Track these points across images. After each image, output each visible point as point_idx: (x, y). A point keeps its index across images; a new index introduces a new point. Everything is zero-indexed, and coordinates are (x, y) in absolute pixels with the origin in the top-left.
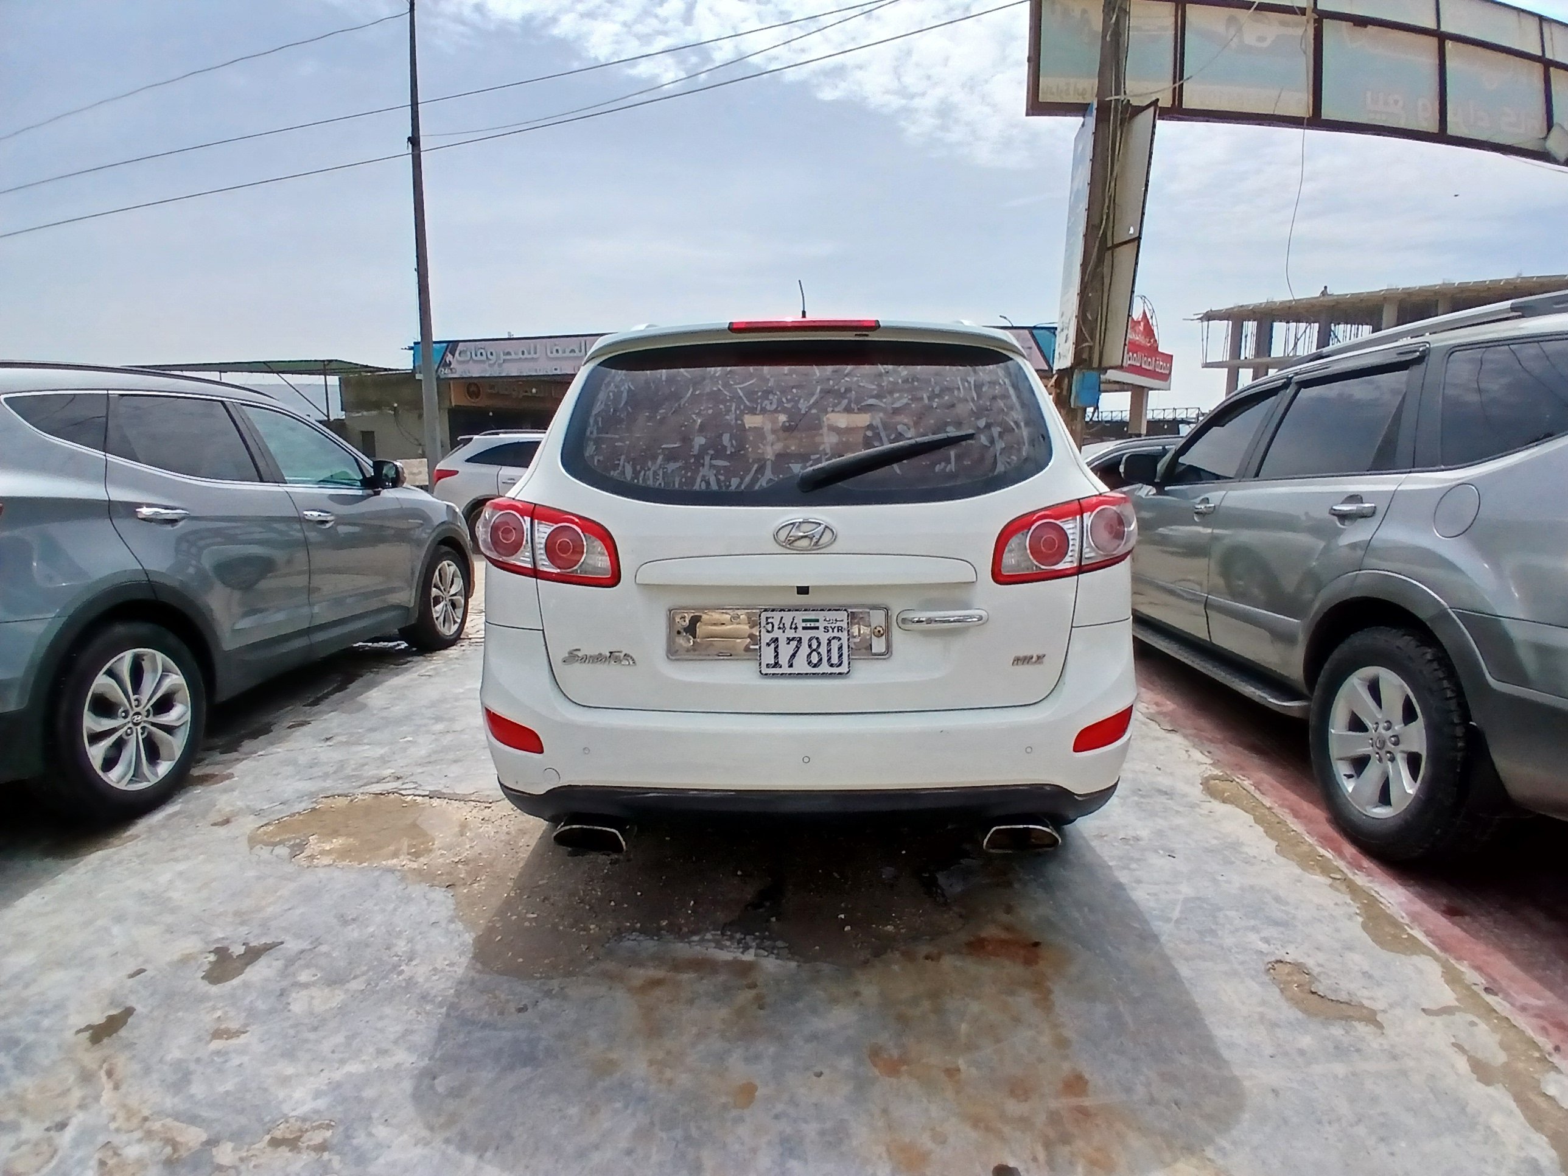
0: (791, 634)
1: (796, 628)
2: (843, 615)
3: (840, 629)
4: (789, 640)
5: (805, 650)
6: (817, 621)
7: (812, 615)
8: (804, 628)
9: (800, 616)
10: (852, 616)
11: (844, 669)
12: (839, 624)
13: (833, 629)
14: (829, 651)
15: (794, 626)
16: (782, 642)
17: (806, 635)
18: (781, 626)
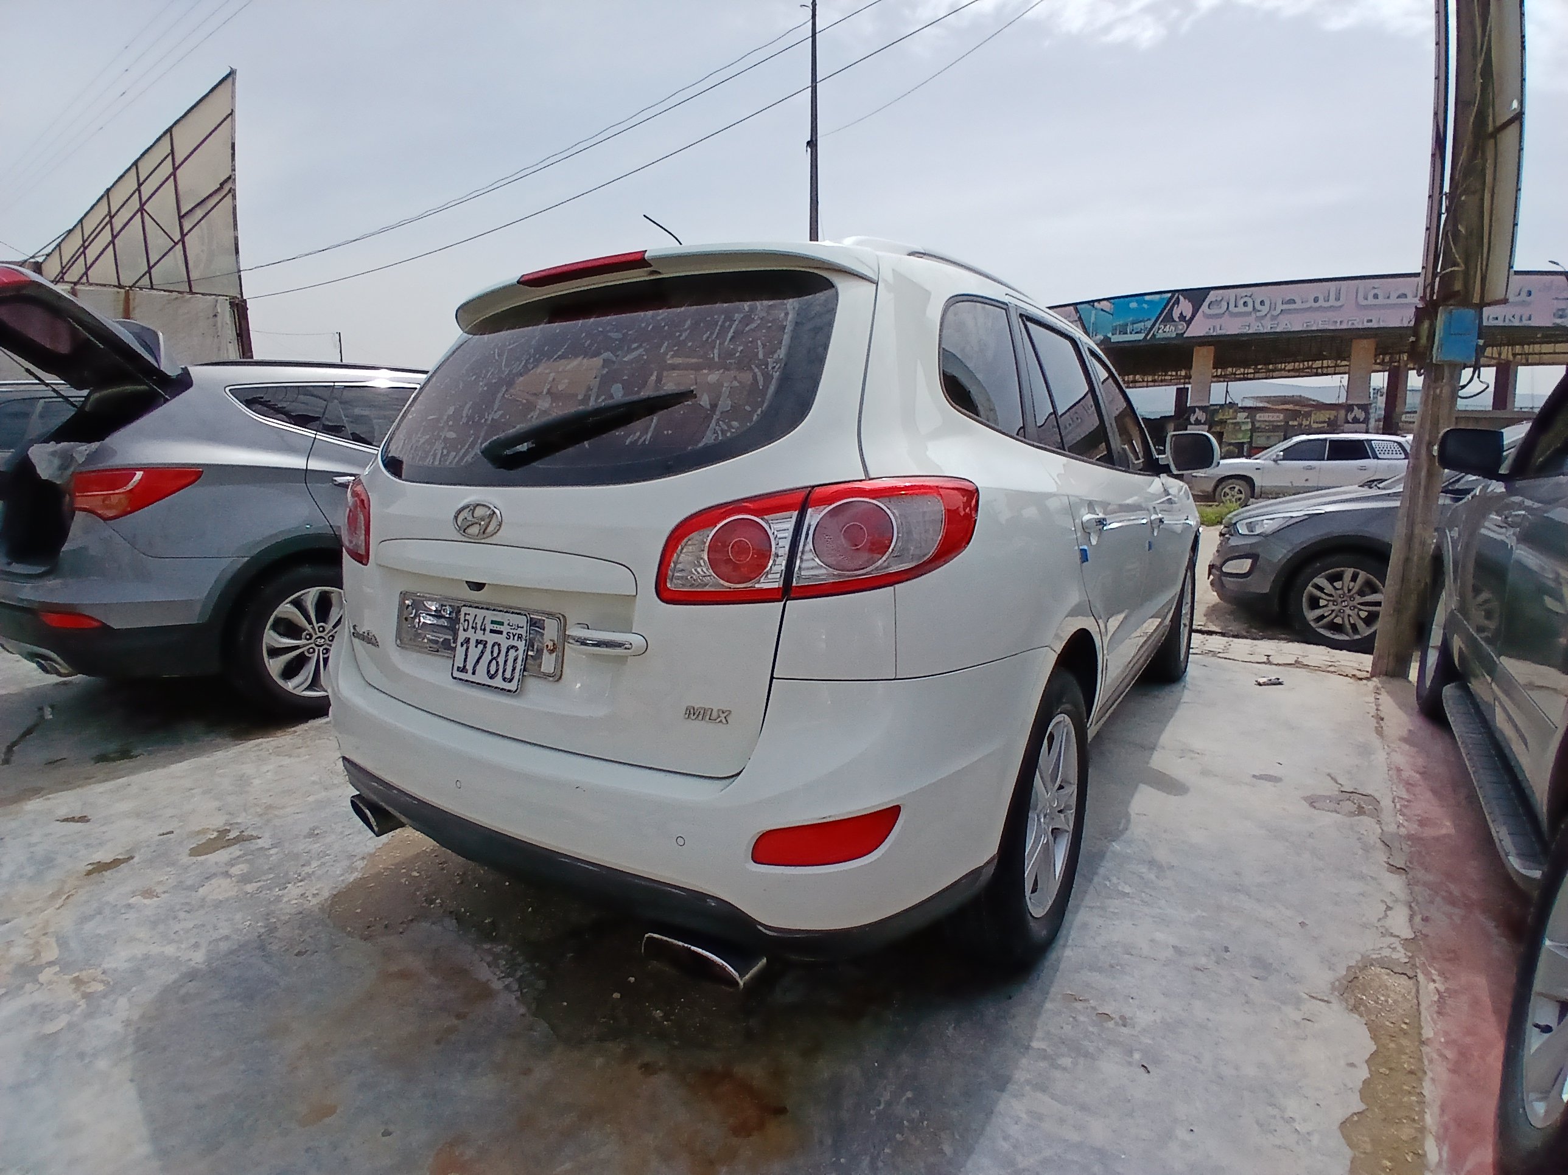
0: (480, 636)
1: (484, 630)
2: (522, 621)
3: (520, 637)
4: (478, 642)
5: (487, 656)
6: (502, 624)
7: (499, 616)
8: (492, 631)
9: (490, 616)
10: (533, 623)
11: (512, 686)
12: (519, 631)
13: (514, 636)
14: (506, 661)
15: (483, 627)
16: (473, 643)
17: (491, 638)
18: (474, 626)
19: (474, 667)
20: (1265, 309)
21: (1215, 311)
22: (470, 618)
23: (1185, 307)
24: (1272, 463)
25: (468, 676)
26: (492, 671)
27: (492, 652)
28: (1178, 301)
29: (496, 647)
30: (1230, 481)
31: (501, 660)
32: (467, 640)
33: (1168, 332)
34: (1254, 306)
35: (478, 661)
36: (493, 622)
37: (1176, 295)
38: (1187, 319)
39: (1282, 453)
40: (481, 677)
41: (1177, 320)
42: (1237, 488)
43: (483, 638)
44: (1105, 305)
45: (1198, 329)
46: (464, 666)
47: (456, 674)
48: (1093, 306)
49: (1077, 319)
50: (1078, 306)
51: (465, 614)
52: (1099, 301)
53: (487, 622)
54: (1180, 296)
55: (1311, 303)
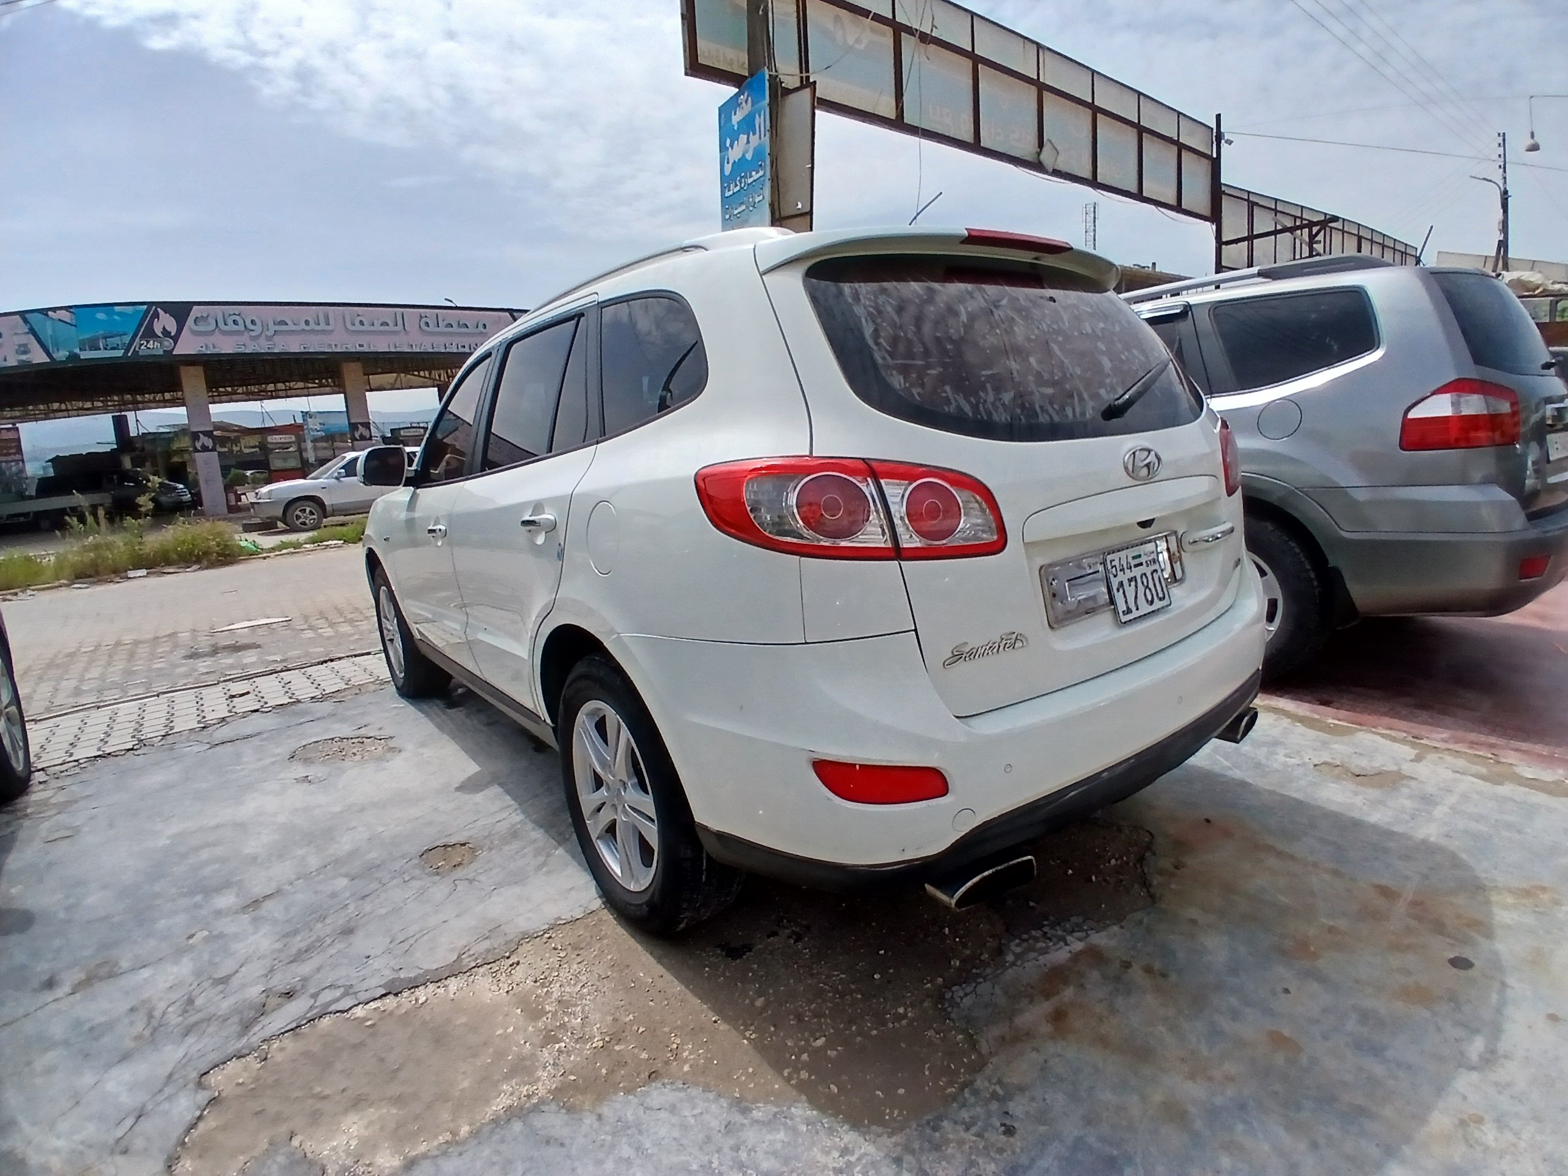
19: (1136, 602)
20: (258, 329)
21: (201, 328)
22: (1116, 563)
23: (167, 322)
24: (335, 481)
25: (1135, 614)
26: (1150, 599)
27: (1143, 583)
28: (156, 315)
29: (1144, 577)
30: (298, 504)
31: (1151, 585)
32: (1121, 584)
33: (153, 348)
34: (245, 326)
35: (1136, 597)
36: (1134, 558)
37: (153, 308)
38: (172, 334)
39: (343, 471)
40: (1145, 608)
41: (160, 335)
42: (308, 510)
43: (1132, 575)
44: (65, 315)
45: (187, 346)
46: (1128, 608)
47: (1124, 619)
48: (47, 315)
49: (27, 330)
50: (27, 316)
51: (1111, 562)
52: (54, 309)
53: (1130, 559)
54: (159, 310)
55: (303, 326)
